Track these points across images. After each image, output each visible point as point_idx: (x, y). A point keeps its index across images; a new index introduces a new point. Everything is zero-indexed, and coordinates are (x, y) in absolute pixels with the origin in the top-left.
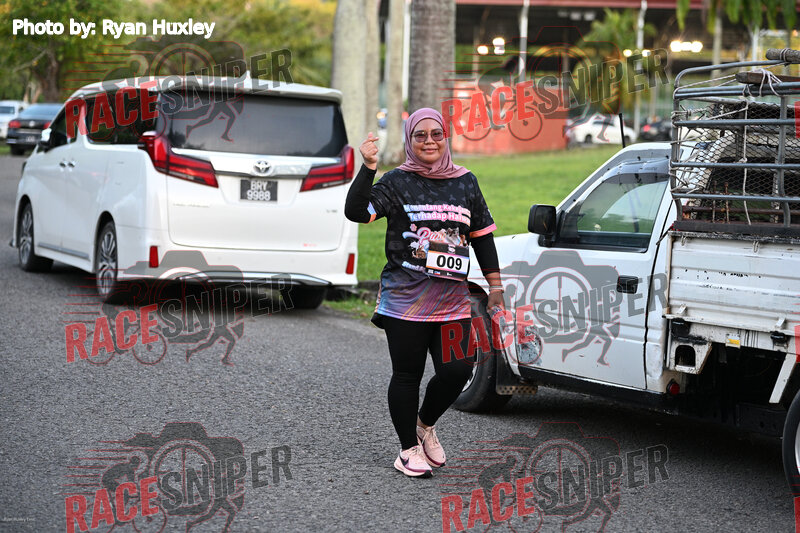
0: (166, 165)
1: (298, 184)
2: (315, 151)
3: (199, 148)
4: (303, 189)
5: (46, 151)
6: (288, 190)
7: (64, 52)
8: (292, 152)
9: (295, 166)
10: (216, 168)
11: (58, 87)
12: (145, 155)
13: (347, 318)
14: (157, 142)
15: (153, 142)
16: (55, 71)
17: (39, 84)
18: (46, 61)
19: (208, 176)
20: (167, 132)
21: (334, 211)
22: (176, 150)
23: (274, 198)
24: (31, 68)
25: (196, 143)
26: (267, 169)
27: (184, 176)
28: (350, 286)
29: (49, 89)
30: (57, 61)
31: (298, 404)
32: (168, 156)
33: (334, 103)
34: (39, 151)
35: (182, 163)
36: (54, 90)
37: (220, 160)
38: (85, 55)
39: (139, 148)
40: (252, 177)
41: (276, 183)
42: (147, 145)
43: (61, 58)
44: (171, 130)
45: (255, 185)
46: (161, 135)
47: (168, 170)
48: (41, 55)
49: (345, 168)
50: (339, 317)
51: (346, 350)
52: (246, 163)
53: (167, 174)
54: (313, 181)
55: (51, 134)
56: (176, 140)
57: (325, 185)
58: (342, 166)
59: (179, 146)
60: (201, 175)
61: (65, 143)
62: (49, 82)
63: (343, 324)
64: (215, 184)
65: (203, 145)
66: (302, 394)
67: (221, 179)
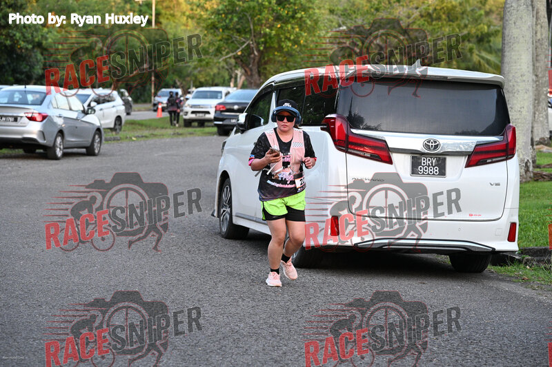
0: (345, 144)
1: (464, 160)
2: (480, 131)
3: (375, 129)
4: (468, 165)
5: (243, 132)
6: (455, 166)
7: (265, 43)
8: (460, 131)
9: (463, 144)
10: (390, 145)
11: (259, 73)
12: (327, 135)
13: (510, 281)
14: (338, 124)
15: (334, 124)
16: (257, 59)
17: (243, 71)
18: (249, 50)
19: (383, 153)
20: (346, 115)
21: (498, 185)
22: (354, 131)
23: (442, 173)
24: (236, 58)
25: (372, 125)
26: (436, 147)
27: (362, 154)
28: (513, 252)
29: (252, 75)
30: (259, 51)
31: (457, 358)
32: (347, 136)
33: (498, 87)
34: (236, 132)
35: (359, 142)
36: (256, 76)
37: (394, 140)
38: (283, 45)
39: (322, 129)
40: (422, 154)
41: (445, 159)
42: (329, 127)
43: (262, 48)
44: (350, 112)
45: (424, 161)
46: (341, 117)
47: (348, 148)
48: (246, 44)
49: (507, 145)
50: (502, 280)
51: (505, 310)
52: (416, 142)
53: (347, 152)
54: (477, 158)
55: (246, 116)
56: (355, 121)
57: (488, 161)
58: (505, 143)
59: (358, 128)
60: (377, 152)
61: (260, 125)
62: (251, 70)
63: (505, 286)
64: (390, 161)
65: (379, 125)
66: (462, 349)
67: (394, 156)
